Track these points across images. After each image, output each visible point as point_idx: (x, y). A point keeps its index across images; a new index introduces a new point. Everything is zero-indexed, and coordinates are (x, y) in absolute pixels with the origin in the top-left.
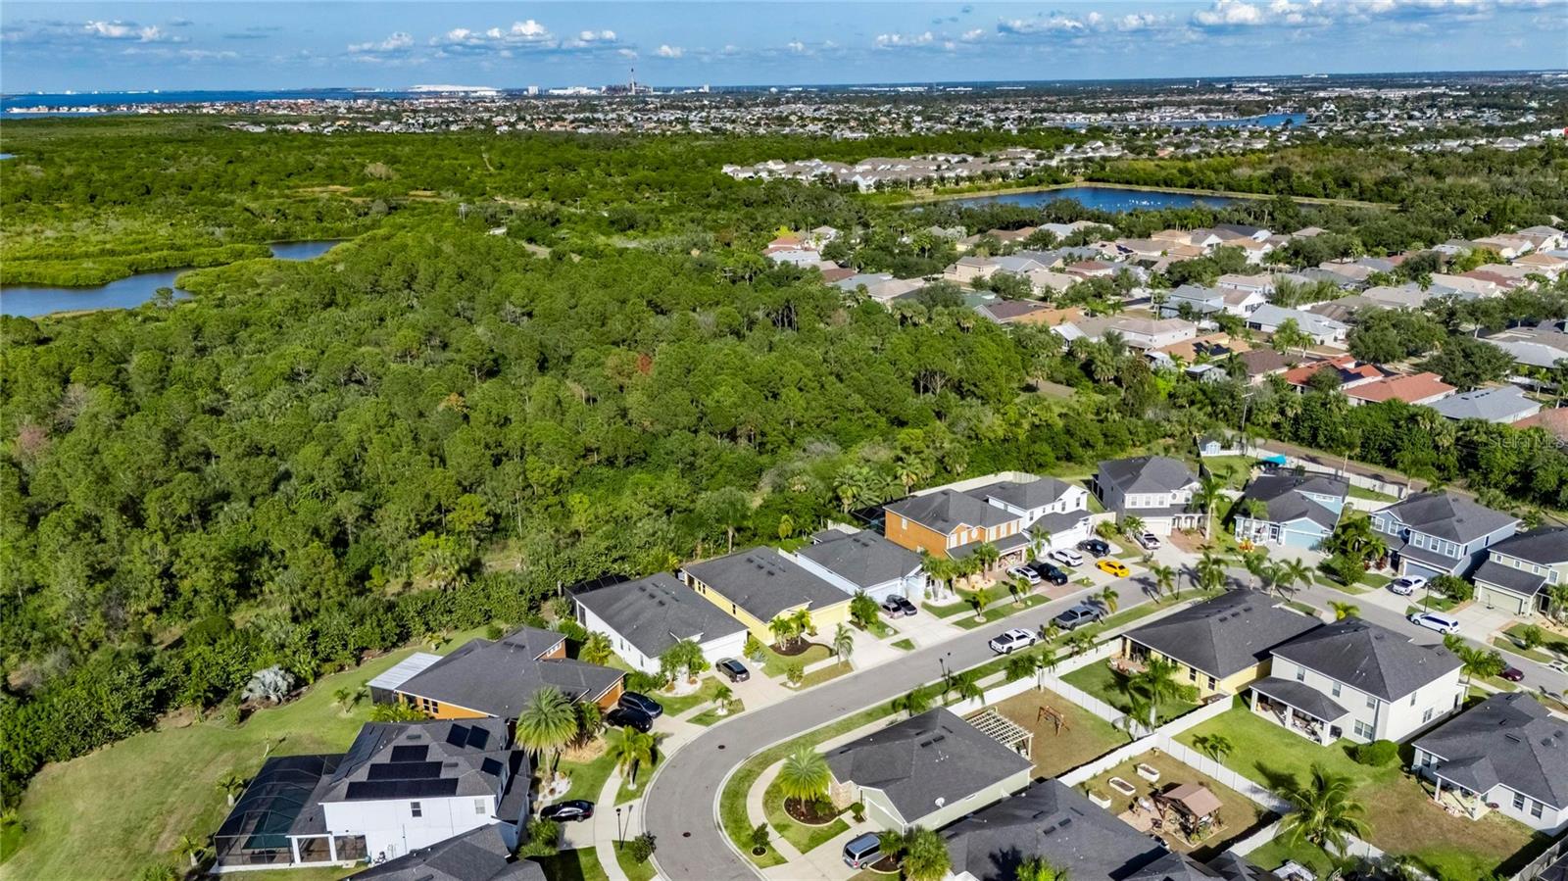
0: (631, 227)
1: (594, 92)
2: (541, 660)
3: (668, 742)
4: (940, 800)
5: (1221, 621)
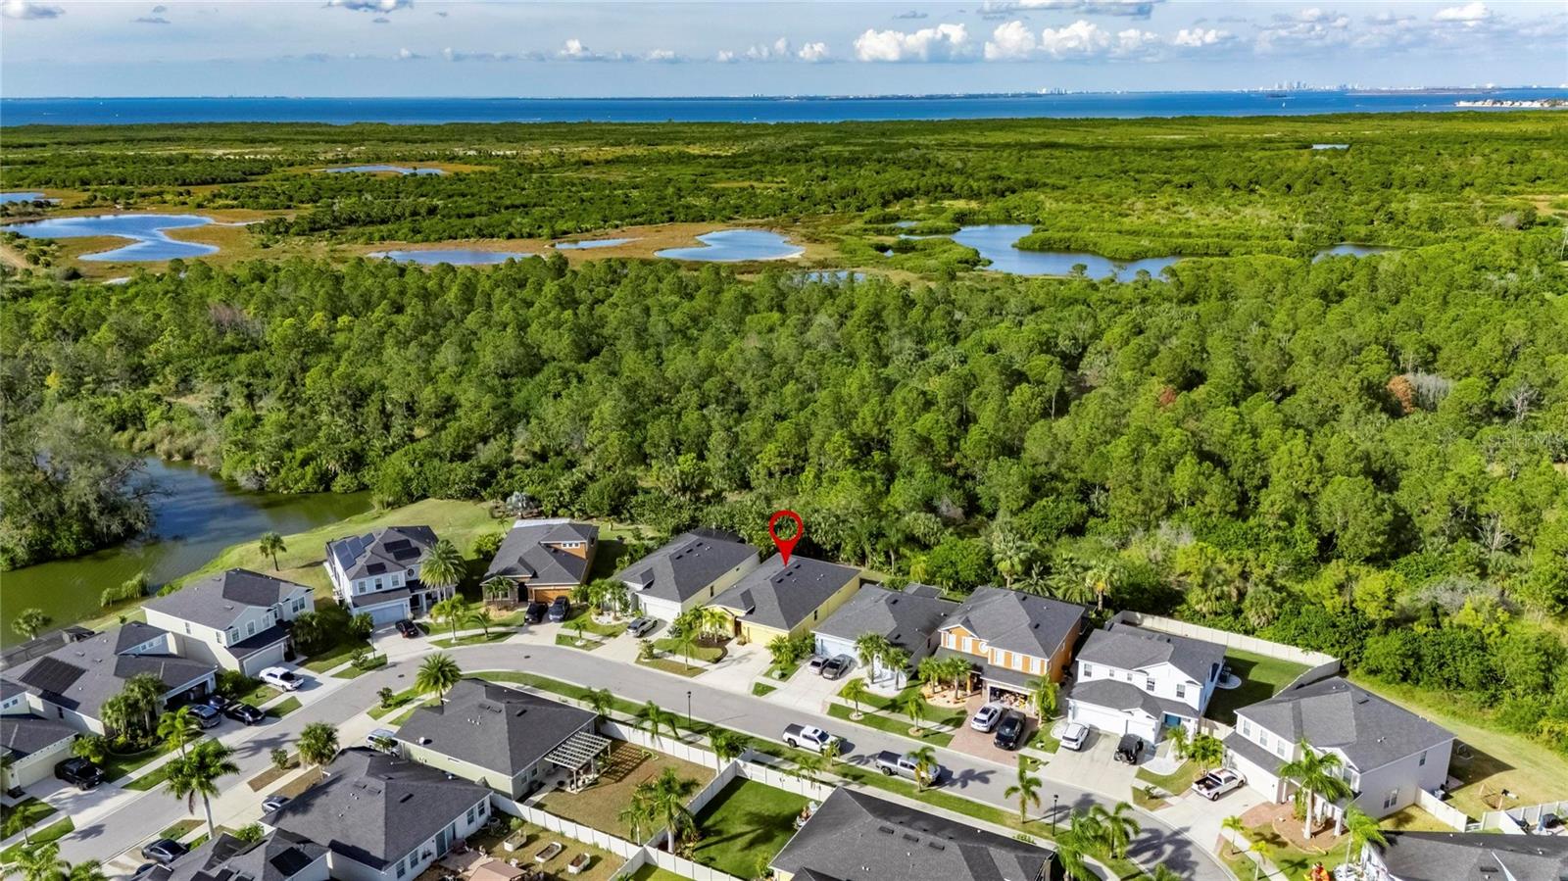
2: (548, 546)
3: (526, 635)
4: (422, 740)
5: (882, 830)
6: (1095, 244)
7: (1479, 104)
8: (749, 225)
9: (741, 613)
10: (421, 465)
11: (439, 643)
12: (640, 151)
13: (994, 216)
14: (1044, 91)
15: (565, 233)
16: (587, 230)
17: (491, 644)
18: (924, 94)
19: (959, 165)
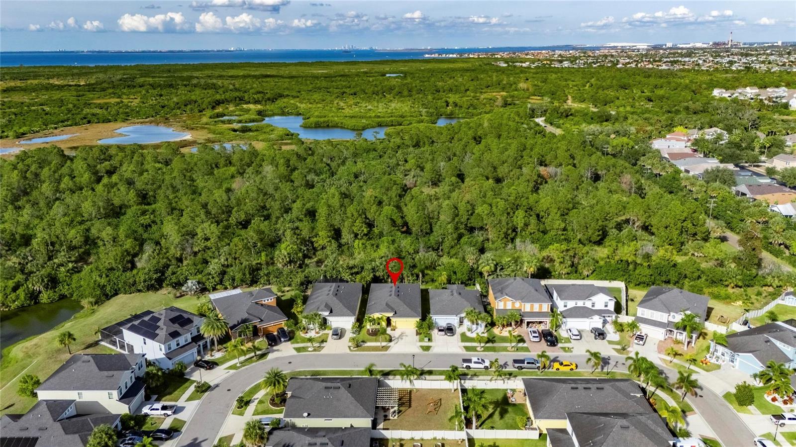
0: (607, 121)
1: (705, 46)
2: (256, 303)
3: (275, 353)
4: (305, 414)
5: (572, 388)
6: (342, 123)
7: (433, 56)
8: (142, 123)
9: (390, 315)
10: (107, 276)
11: (231, 368)
12: (18, 83)
13: (276, 111)
14: (232, 49)
15: (23, 134)
16: (37, 132)
17: (261, 361)
18: (141, 50)
19: (231, 87)
